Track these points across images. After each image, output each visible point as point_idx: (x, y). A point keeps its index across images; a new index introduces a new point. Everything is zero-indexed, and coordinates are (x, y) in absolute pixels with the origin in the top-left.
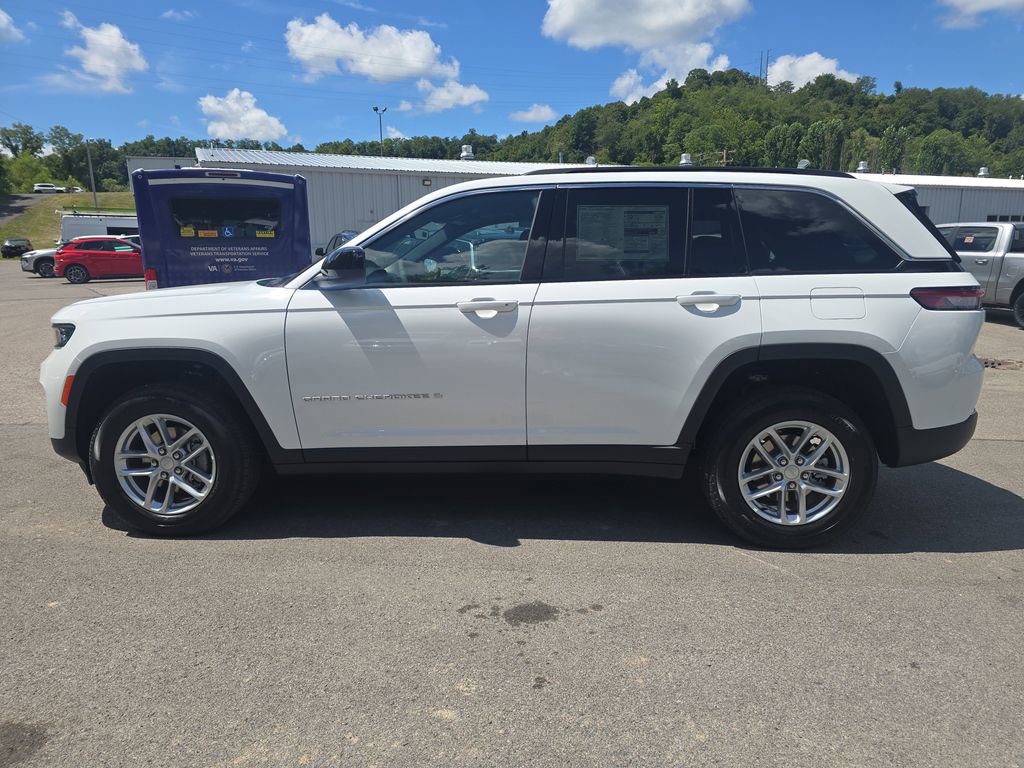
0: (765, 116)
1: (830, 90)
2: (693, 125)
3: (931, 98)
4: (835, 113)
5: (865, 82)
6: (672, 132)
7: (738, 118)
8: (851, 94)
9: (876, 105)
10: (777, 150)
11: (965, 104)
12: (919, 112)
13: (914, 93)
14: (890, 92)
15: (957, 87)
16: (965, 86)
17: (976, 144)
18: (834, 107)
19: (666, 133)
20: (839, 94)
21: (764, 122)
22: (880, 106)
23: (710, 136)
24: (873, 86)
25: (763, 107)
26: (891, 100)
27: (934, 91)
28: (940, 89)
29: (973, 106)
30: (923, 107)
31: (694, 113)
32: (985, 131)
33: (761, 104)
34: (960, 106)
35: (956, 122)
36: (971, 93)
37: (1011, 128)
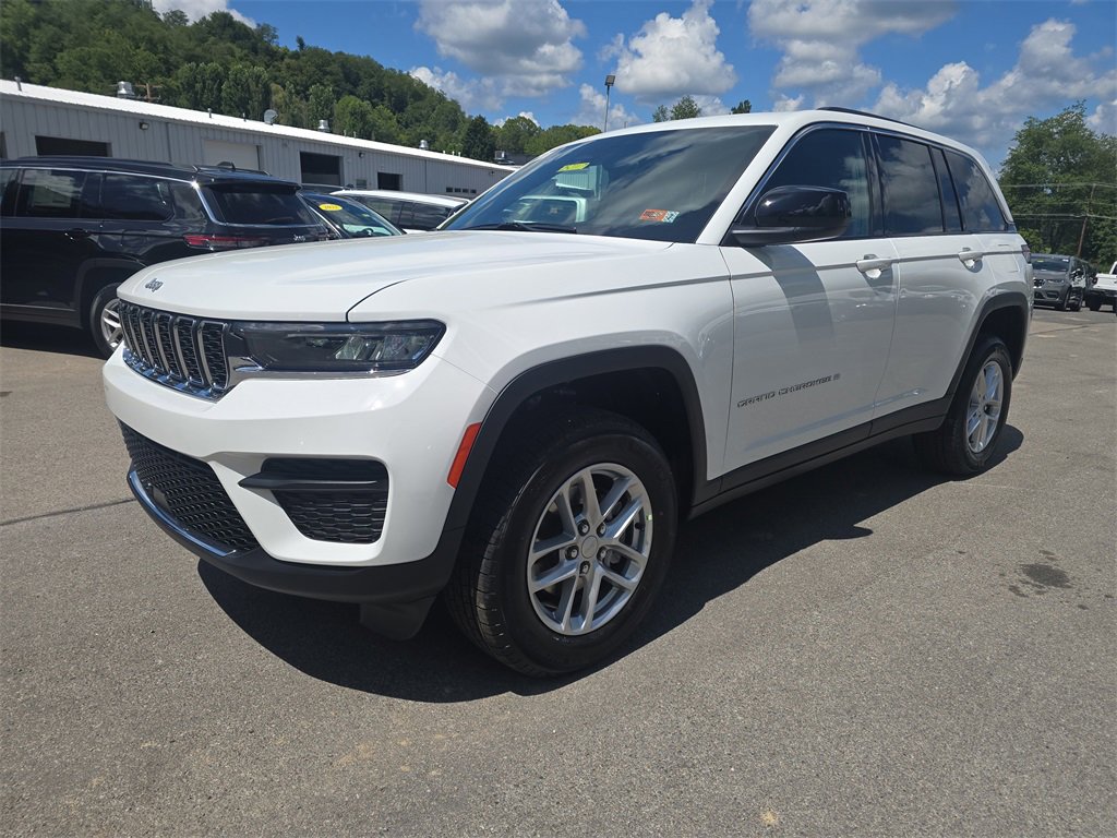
0: (161, 48)
1: (229, 31)
2: (66, 43)
3: (334, 61)
4: (241, 59)
5: (264, 29)
6: (34, 48)
7: (127, 44)
8: (253, 40)
9: (282, 59)
10: (196, 93)
11: (365, 73)
12: (326, 73)
13: (316, 52)
14: (294, 47)
15: (356, 54)
16: (363, 55)
17: (381, 114)
18: (238, 52)
19: (28, 48)
20: (240, 39)
21: (162, 56)
22: (287, 60)
23: (93, 62)
24: (275, 37)
25: (156, 36)
26: (296, 56)
27: (336, 53)
28: (341, 53)
29: (373, 76)
30: (328, 69)
31: (65, 27)
32: (386, 102)
33: (153, 33)
34: (362, 74)
35: (361, 90)
36: (368, 62)
37: (407, 105)
